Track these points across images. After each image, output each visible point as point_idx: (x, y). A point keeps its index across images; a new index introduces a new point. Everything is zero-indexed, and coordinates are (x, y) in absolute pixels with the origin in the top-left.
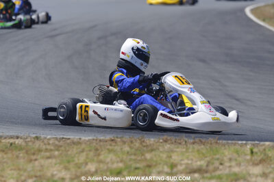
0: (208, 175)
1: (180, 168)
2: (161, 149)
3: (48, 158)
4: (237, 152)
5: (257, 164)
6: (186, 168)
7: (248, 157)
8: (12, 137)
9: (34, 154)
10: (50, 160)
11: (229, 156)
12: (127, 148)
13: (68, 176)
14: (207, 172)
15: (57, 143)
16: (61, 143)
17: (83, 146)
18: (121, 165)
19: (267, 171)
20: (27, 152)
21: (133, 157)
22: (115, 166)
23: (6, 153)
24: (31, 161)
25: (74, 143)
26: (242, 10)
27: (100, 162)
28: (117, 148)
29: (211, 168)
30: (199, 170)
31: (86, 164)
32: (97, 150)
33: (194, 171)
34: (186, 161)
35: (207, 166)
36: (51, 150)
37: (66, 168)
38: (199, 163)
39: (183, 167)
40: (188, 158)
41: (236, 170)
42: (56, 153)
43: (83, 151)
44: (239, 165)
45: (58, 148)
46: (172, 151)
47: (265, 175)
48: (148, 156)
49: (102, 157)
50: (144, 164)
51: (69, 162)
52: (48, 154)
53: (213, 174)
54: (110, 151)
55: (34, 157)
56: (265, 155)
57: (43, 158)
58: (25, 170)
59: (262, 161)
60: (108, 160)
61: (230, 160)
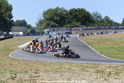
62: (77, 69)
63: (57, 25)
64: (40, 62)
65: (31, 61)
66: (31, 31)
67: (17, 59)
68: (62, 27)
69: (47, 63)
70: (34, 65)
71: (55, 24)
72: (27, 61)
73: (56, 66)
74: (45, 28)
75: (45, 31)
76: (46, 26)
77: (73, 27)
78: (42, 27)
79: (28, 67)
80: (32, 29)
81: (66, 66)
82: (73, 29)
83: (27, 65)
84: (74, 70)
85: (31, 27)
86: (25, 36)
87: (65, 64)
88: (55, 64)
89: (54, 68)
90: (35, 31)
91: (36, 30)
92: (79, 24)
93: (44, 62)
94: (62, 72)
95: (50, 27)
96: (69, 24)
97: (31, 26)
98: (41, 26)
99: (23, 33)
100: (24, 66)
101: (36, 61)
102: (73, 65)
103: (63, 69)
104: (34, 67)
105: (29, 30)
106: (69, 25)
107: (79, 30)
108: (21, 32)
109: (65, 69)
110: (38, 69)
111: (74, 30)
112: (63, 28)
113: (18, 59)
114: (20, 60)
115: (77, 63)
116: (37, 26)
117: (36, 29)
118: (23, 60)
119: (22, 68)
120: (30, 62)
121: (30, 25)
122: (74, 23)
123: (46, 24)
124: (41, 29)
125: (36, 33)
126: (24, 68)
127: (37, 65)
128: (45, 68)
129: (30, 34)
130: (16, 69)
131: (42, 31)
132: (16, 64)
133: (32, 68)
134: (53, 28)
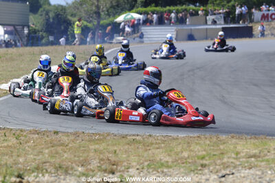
0: (261, 159)
1: (242, 154)
2: (230, 143)
6: (246, 154)
8: (134, 135)
9: (148, 146)
10: (159, 150)
11: (273, 147)
12: (208, 142)
13: (170, 160)
14: (259, 157)
15: (163, 139)
16: (166, 139)
17: (180, 141)
18: (204, 153)
20: (144, 145)
21: (212, 148)
22: (200, 153)
23: (130, 146)
24: (146, 150)
25: (174, 139)
27: (191, 151)
28: (202, 142)
29: (262, 154)
30: (254, 156)
31: (182, 152)
32: (189, 143)
33: (251, 157)
34: (246, 150)
35: (260, 153)
36: (159, 143)
37: (169, 155)
38: (254, 151)
39: (244, 154)
40: (247, 149)
42: (163, 145)
43: (180, 144)
45: (164, 142)
46: (237, 144)
48: (222, 147)
49: (192, 148)
50: (219, 152)
51: (171, 151)
52: (157, 146)
53: (264, 158)
54: (197, 144)
55: (148, 148)
57: (154, 148)
58: (143, 157)
60: (196, 149)
65: (76, 134)
66: (48, 20)
69: (152, 140)
70: (92, 147)
72: (56, 133)
75: (120, 19)
79: (66, 155)
80: (51, 15)
81: (239, 147)
85: (46, 7)
87: (234, 140)
89: (185, 154)
90: (69, 23)
93: (137, 138)
94: (226, 166)
95: (146, 5)
99: (6, 32)
100: (47, 151)
102: (272, 145)
103: (229, 158)
104: (96, 151)
109: (237, 158)
110: (113, 158)
111: (264, 17)
113: (11, 130)
114: (21, 131)
117: (74, 15)
120: (72, 138)
124: (98, 14)
125: (71, 29)
127: (108, 145)
128: (145, 156)
129: (43, 38)
130: (14, 160)
131: (102, 22)
132: (5, 144)
133: (85, 155)
134: (158, 9)
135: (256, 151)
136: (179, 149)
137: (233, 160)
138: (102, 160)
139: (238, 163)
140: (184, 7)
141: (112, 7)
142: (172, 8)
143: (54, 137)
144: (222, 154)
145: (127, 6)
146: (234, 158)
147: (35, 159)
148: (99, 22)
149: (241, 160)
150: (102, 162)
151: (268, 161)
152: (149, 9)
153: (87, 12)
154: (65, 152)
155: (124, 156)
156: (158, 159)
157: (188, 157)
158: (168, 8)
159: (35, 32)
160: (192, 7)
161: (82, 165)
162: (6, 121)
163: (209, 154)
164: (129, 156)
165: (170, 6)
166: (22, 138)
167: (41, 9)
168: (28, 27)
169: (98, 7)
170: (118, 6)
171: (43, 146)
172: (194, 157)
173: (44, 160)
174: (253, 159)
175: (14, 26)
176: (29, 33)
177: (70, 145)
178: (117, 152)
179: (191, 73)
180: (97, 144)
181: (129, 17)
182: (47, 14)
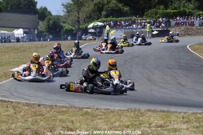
0: (164, 129)
1: (153, 125)
2: (146, 115)
3: (100, 119)
4: (177, 117)
5: (185, 123)
6: (156, 125)
7: (182, 119)
8: (87, 108)
9: (95, 117)
10: (100, 120)
11: (174, 119)
12: (132, 115)
13: (107, 128)
14: (164, 127)
16: (106, 112)
17: (115, 113)
18: (129, 123)
19: (188, 127)
20: (92, 116)
21: (135, 119)
22: (127, 123)
23: (83, 116)
24: (93, 120)
25: (112, 112)
26: (186, 46)
27: (121, 121)
28: (129, 114)
29: (166, 124)
30: (161, 126)
31: (115, 122)
32: (120, 115)
34: (156, 121)
35: (164, 124)
36: (102, 115)
37: (107, 124)
38: (161, 122)
41: (176, 126)
42: (104, 117)
43: (114, 116)
44: (177, 123)
45: (105, 114)
46: (151, 116)
47: (187, 129)
48: (141, 118)
49: (122, 119)
50: (139, 123)
51: (108, 121)
52: (100, 117)
53: (167, 128)
54: (126, 116)
56: (189, 118)
57: (98, 119)
58: (90, 125)
59: (187, 122)
61: (174, 121)
62: (184, 126)
63: (126, 9)
64: (75, 110)
65: (51, 107)
66: (49, 25)
67: (8, 101)
68: (141, 16)
69: (98, 112)
70: (60, 117)
71: (120, 5)
72: (39, 105)
73: (124, 119)
74: (90, 19)
75: (91, 25)
76: (94, 11)
77: (174, 16)
78: (82, 15)
79: (42, 123)
80: (51, 22)
81: (152, 119)
82: (173, 22)
83: (41, 117)
84: (175, 130)
85: (49, 17)
86: (30, 40)
87: (150, 113)
88: (120, 113)
89: (117, 124)
90: (62, 27)
91: (64, 25)
92: (191, 6)
93: (89, 110)
95: (107, 16)
96: (162, 7)
97: (50, 13)
98: (78, 12)
99: (24, 33)
100: (30, 120)
101: (66, 107)
102: (173, 118)
103: (144, 127)
104: (60, 121)
105: (42, 25)
106: (161, 9)
107: (192, 24)
108: (18, 28)
109: (149, 127)
110: (71, 126)
111: (177, 24)
112: (144, 17)
113: (12, 102)
114: (18, 103)
115: (185, 113)
116: (68, 12)
117: (65, 22)
118: (27, 105)
119: (26, 125)
120: (48, 109)
121: (45, 9)
122: (176, 5)
123: (92, 6)
124: (78, 22)
125: (63, 31)
126: (33, 124)
127: (69, 116)
128: (92, 125)
129: (46, 36)
130: (8, 127)
131: (81, 27)
132: (6, 114)
133: (54, 123)
134: (114, 19)
135: (162, 122)
136: (114, 120)
137: (147, 129)
138: (64, 127)
139: (150, 131)
140: (129, 18)
141: (87, 17)
142: (122, 18)
143: (37, 109)
144: (141, 124)
145: (96, 17)
146: (148, 128)
147: (21, 126)
148: (79, 27)
149: (152, 129)
150: (63, 129)
151: (169, 130)
152: (109, 19)
153: (72, 20)
154: (41, 121)
155: (78, 124)
156: (99, 127)
157: (119, 126)
158: (120, 18)
159: (41, 32)
160: (134, 18)
161: (51, 131)
162: (12, 94)
163: (132, 124)
164: (81, 125)
165: (121, 17)
166: (18, 109)
167: (46, 18)
168: (38, 29)
169: (78, 18)
170: (90, 17)
171: (29, 116)
172: (122, 126)
173: (27, 127)
174: (159, 128)
175: (29, 29)
176: (38, 33)
177: (46, 115)
178: (74, 121)
179: (131, 60)
180: (63, 115)
181: (96, 24)
182: (48, 22)
